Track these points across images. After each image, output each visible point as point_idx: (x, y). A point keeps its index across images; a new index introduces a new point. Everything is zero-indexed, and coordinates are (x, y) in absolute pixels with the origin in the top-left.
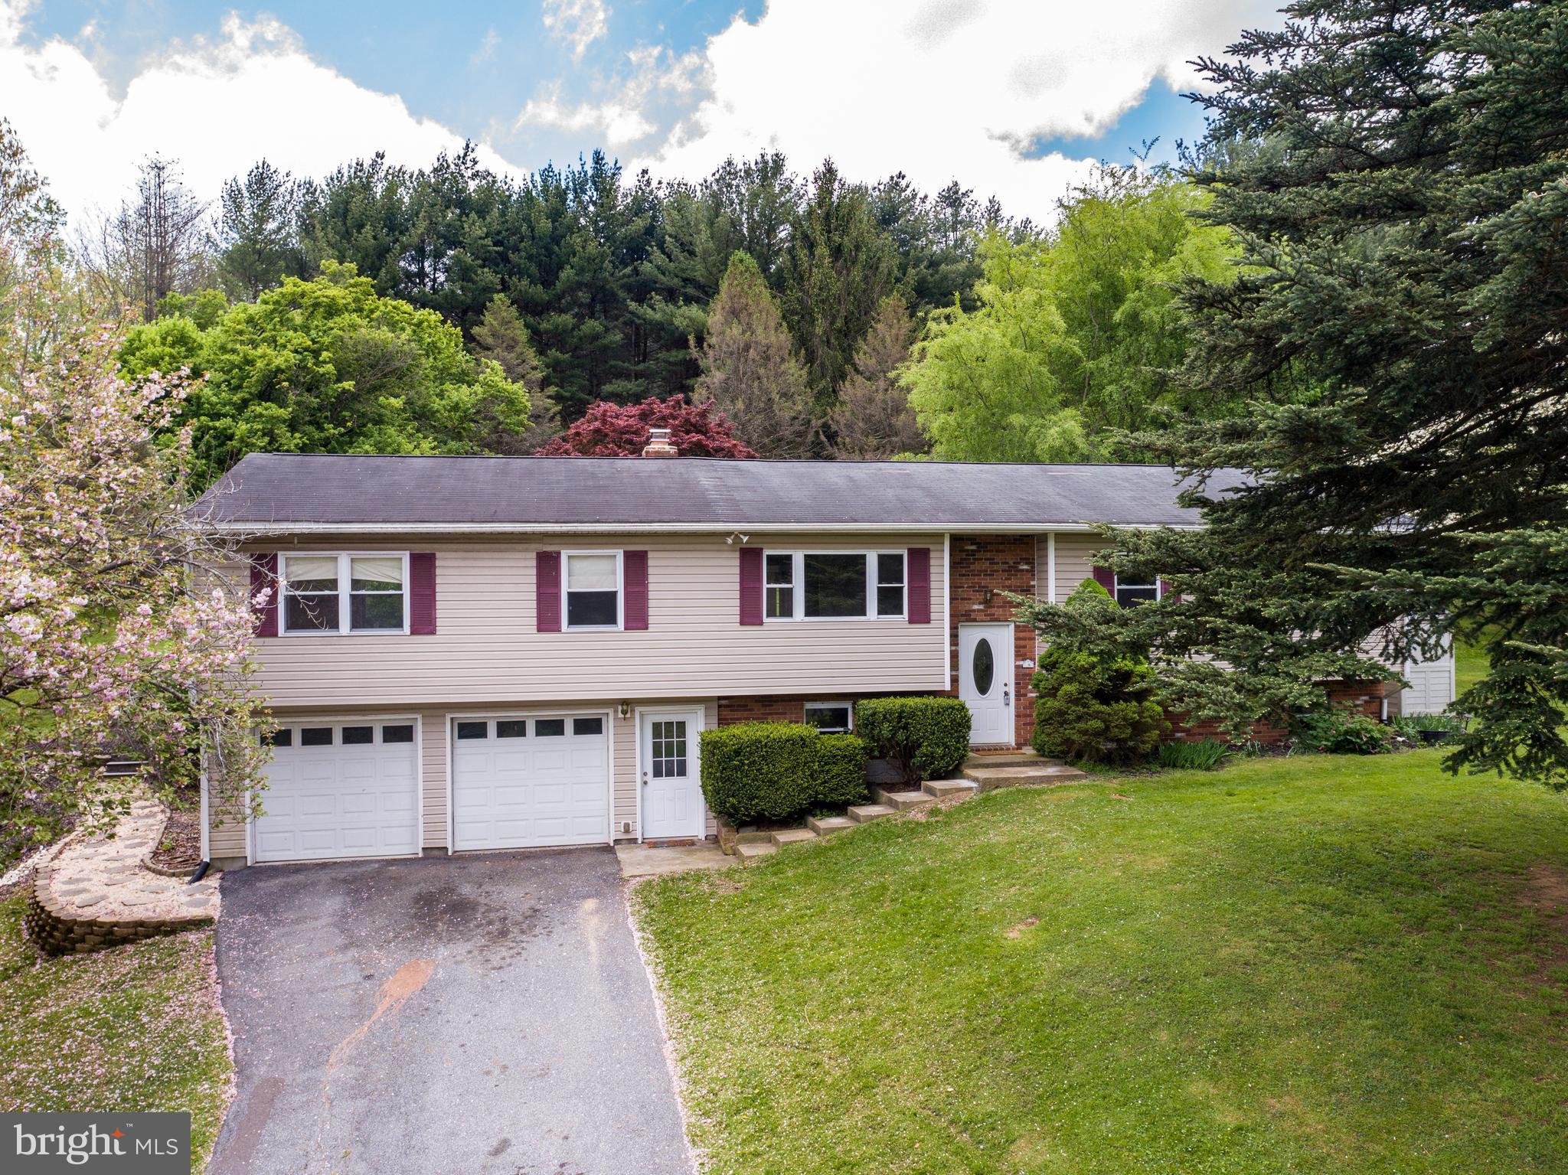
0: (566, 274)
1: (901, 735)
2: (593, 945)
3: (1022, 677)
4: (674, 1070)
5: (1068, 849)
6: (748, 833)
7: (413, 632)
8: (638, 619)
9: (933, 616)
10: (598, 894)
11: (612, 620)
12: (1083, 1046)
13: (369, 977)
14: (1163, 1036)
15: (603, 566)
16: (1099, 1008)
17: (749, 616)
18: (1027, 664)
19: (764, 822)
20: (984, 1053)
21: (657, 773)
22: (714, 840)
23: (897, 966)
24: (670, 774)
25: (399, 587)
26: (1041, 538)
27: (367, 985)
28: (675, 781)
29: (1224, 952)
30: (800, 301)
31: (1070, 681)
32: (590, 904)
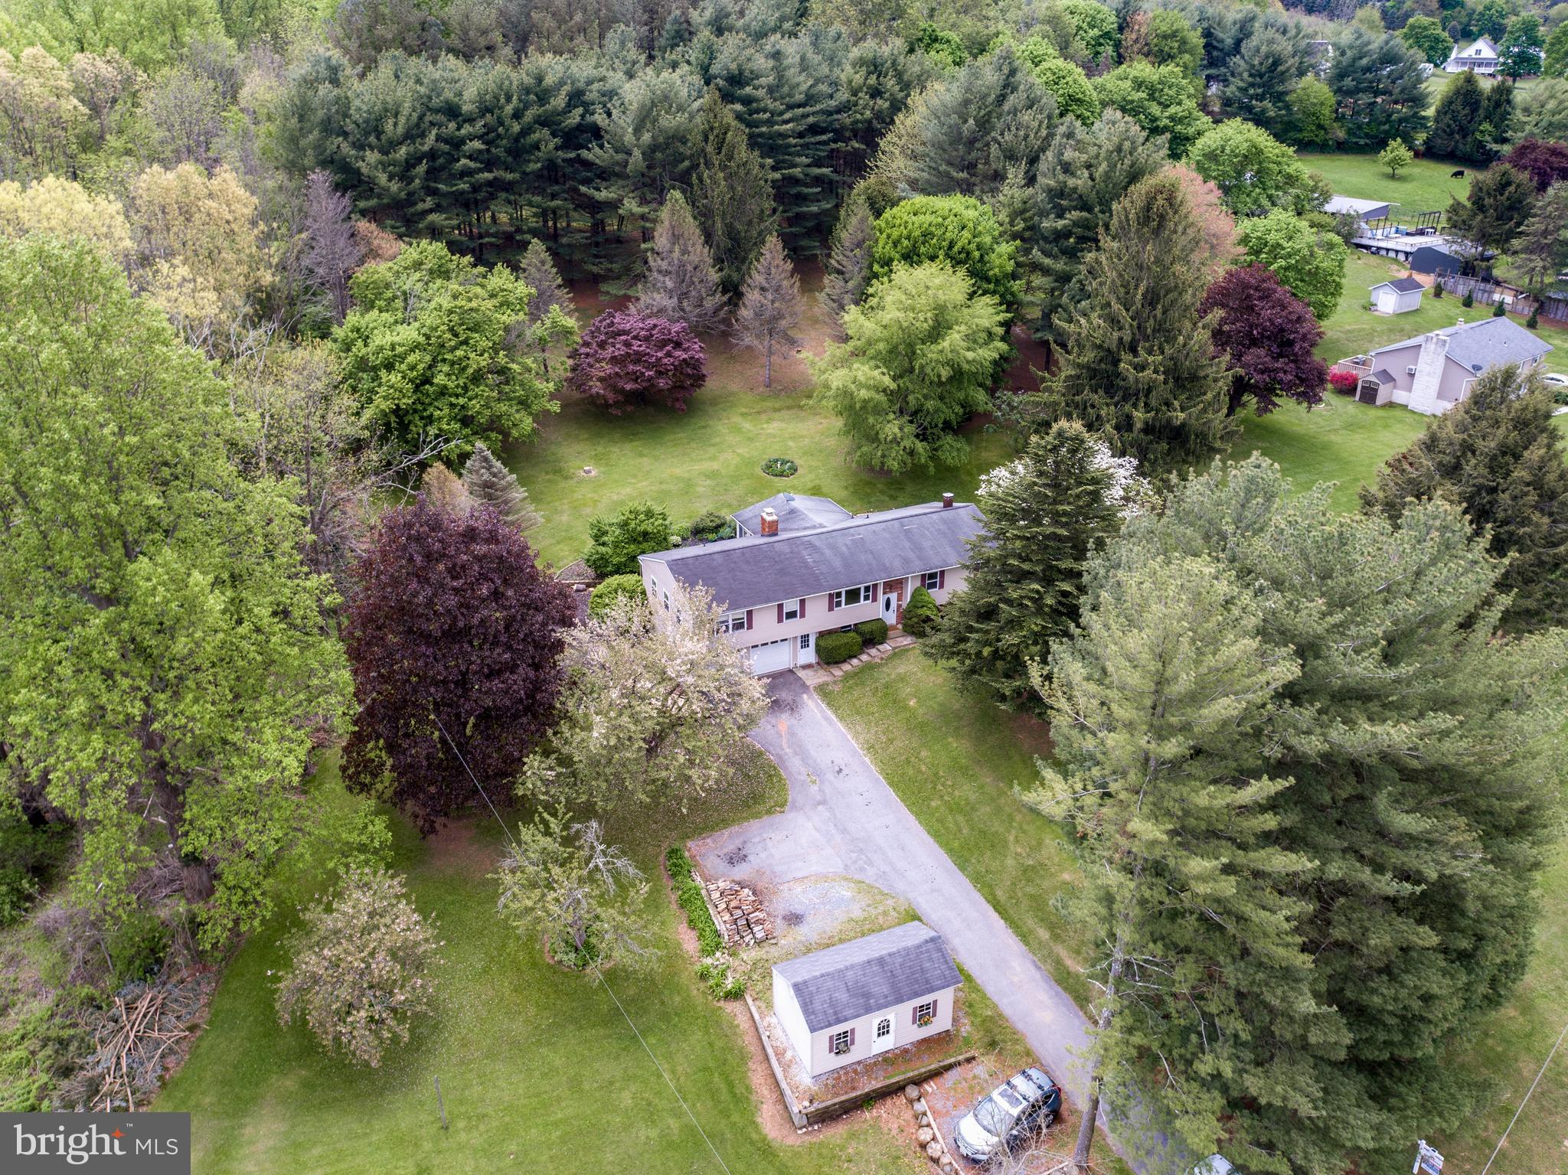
1: (871, 633)
2: (817, 713)
3: (899, 606)
4: (852, 741)
6: (832, 666)
7: (747, 629)
8: (803, 615)
9: (878, 598)
11: (796, 617)
13: (773, 726)
15: (795, 604)
16: (933, 722)
17: (831, 609)
18: (900, 603)
19: (837, 663)
20: (912, 734)
21: (802, 650)
22: (821, 669)
23: (888, 712)
24: (805, 647)
25: (744, 619)
27: (775, 728)
28: (807, 650)
29: (954, 707)
32: (805, 696)
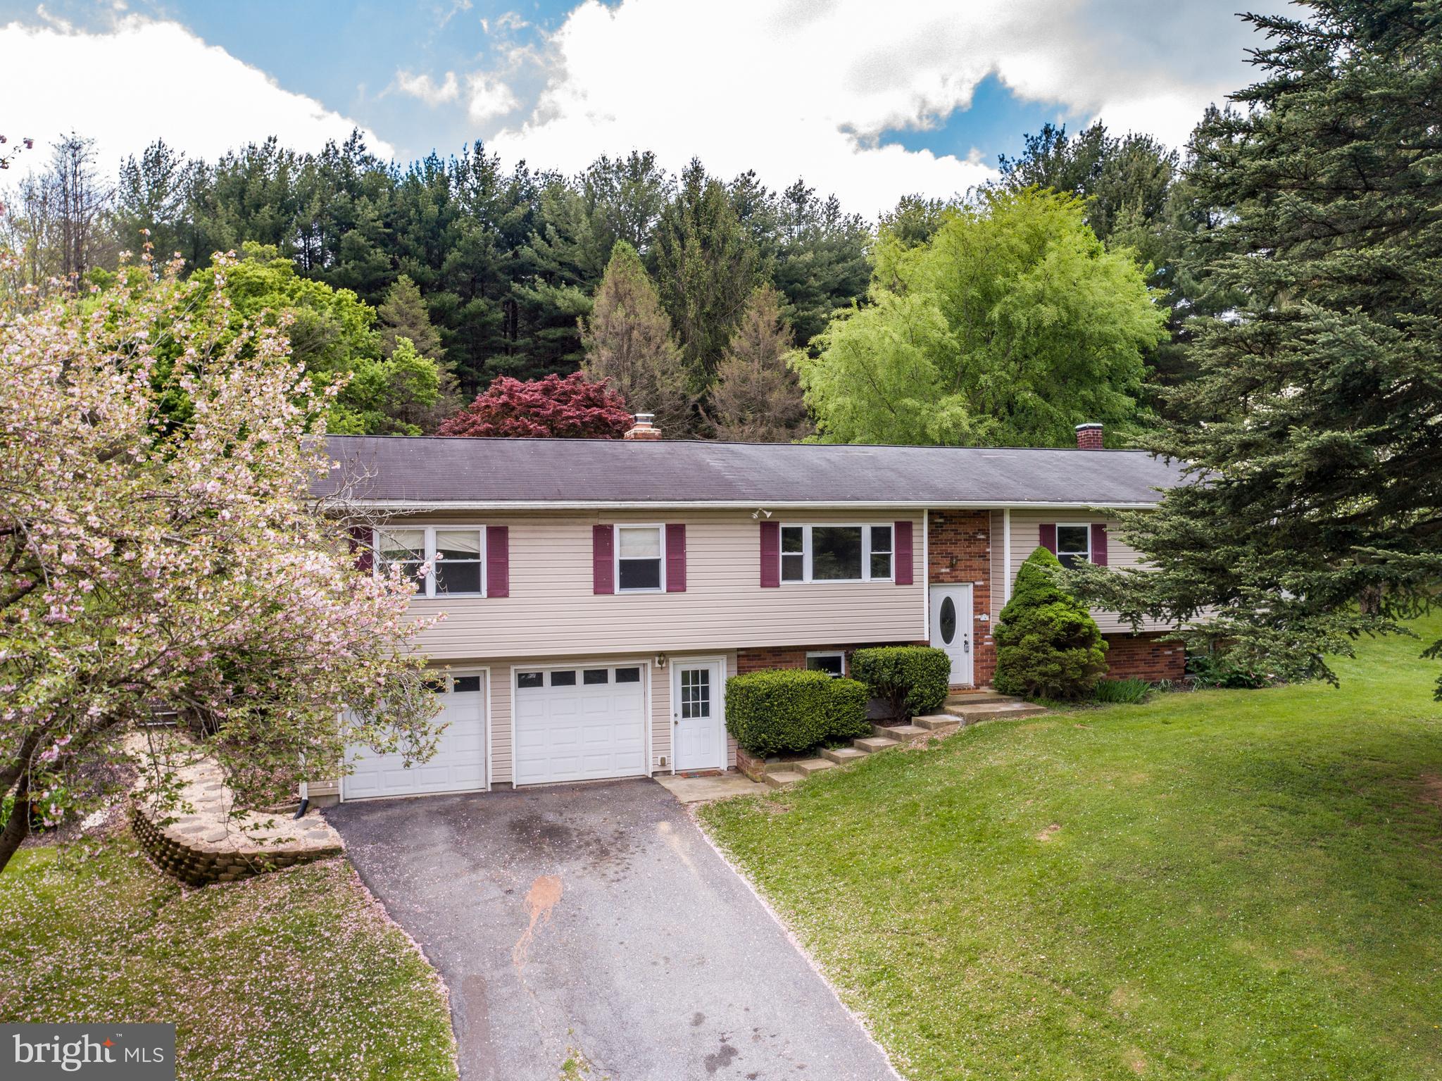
0: (453, 256)
1: (897, 679)
2: (686, 860)
3: (980, 629)
4: (808, 955)
5: (1062, 768)
6: (774, 763)
7: (490, 595)
8: (678, 583)
9: (915, 578)
10: (666, 818)
11: (655, 583)
12: (1136, 920)
13: (509, 892)
14: (1197, 909)
15: (649, 537)
16: (1137, 890)
17: (768, 580)
18: (984, 617)
19: (788, 754)
20: (1058, 929)
21: (686, 714)
22: (737, 770)
23: (954, 866)
24: (696, 714)
25: (476, 556)
26: (998, 513)
27: (511, 898)
28: (701, 720)
29: (1220, 845)
30: (673, 287)
31: (1031, 632)
32: (664, 826)
